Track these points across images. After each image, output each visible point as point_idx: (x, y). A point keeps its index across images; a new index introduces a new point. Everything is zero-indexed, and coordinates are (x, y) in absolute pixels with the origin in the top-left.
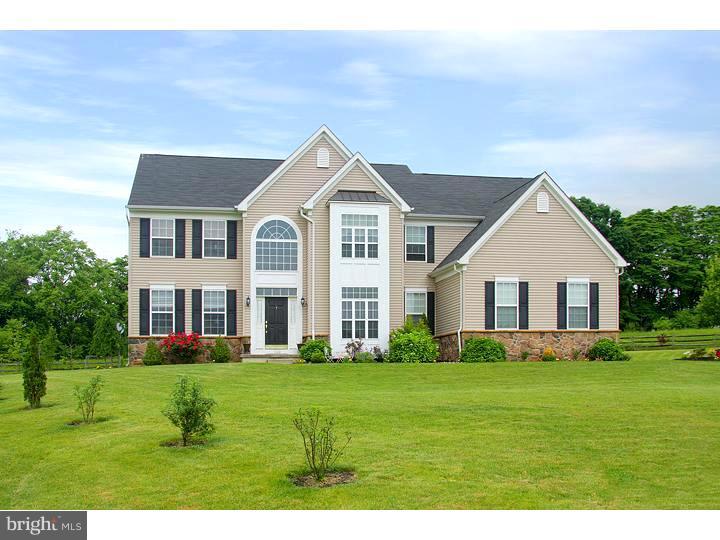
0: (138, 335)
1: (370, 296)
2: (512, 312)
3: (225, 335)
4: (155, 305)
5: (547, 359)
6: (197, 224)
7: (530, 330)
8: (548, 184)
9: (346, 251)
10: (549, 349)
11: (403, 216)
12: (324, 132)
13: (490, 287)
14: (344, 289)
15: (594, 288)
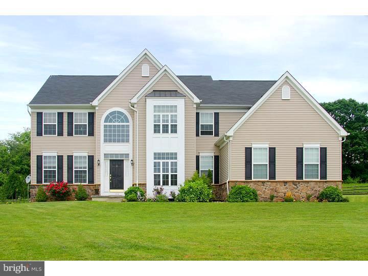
0: (36, 184)
1: (172, 158)
2: (264, 168)
3: (87, 183)
4: (46, 165)
5: (288, 200)
6: (70, 115)
7: (276, 180)
8: (290, 80)
9: (157, 129)
10: (289, 194)
11: (195, 106)
12: (146, 54)
13: (248, 151)
14: (155, 154)
15: (323, 151)
